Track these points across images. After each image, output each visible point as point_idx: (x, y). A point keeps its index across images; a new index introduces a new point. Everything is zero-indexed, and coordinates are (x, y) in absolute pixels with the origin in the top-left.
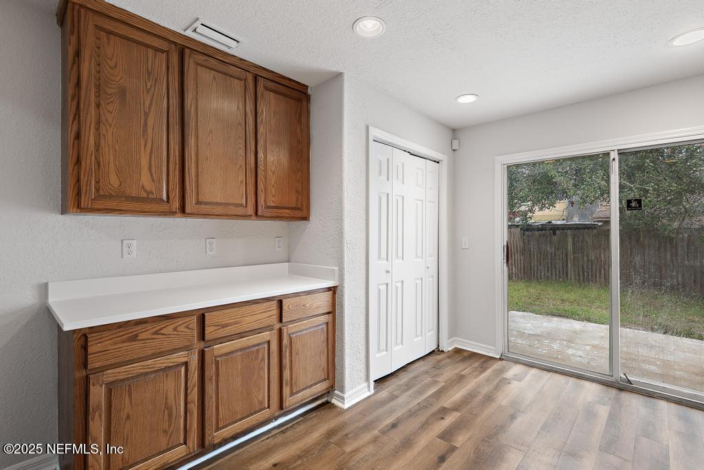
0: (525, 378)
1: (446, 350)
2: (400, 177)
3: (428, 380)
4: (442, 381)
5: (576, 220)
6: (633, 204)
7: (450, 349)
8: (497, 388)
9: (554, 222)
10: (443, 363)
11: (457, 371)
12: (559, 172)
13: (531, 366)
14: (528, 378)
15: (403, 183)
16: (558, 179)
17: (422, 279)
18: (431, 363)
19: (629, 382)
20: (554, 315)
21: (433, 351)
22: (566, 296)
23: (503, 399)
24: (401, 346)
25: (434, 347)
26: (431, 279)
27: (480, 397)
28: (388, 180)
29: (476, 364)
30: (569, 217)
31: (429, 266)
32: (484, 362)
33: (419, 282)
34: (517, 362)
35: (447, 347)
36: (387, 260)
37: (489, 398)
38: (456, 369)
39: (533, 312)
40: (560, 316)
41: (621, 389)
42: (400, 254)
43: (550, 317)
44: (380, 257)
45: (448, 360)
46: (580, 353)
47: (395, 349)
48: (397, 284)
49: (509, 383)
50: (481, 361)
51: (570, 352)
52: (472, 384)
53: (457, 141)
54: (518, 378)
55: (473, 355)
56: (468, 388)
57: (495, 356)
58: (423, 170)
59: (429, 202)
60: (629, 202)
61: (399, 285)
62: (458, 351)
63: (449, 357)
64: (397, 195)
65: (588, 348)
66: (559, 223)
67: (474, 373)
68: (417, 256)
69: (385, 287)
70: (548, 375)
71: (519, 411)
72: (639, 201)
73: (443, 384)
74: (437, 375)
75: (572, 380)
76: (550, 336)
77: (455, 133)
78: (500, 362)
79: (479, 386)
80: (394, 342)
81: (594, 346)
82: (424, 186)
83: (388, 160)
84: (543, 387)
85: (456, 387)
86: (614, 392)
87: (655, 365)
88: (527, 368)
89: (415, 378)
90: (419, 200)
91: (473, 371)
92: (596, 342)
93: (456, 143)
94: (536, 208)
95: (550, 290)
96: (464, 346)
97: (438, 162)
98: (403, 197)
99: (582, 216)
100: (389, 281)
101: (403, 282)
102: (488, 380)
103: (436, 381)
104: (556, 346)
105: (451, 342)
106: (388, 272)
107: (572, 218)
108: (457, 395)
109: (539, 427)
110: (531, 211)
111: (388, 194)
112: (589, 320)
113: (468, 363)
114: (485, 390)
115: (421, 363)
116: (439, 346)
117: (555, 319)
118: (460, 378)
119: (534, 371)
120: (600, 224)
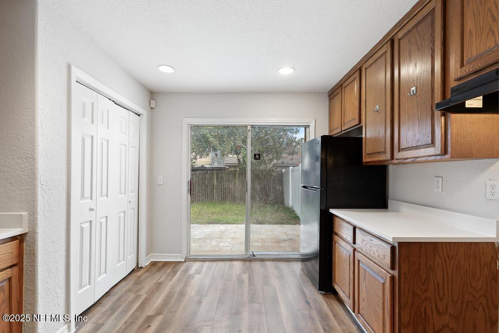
0: (202, 271)
1: (143, 266)
2: (105, 122)
3: (132, 296)
4: (143, 294)
5: (216, 165)
6: (257, 156)
7: (147, 264)
8: (186, 284)
9: (205, 166)
10: (143, 277)
11: (155, 281)
12: (211, 135)
13: (204, 260)
14: (204, 270)
15: (108, 128)
16: (211, 139)
17: (125, 212)
18: (133, 281)
19: (254, 255)
20: (210, 223)
21: (134, 270)
22: (214, 210)
23: (192, 291)
24: (105, 275)
25: (134, 266)
26: (132, 211)
27: (176, 296)
28: (92, 122)
29: (169, 270)
30: (213, 163)
31: (131, 201)
32: (175, 267)
33: (122, 214)
34: (195, 260)
35: (144, 263)
36: (91, 199)
37: (182, 294)
38: (154, 279)
39: (197, 223)
40: (213, 223)
41: (250, 261)
42: (104, 192)
43: (208, 225)
44: (83, 196)
45: (147, 274)
46: (227, 244)
47: (99, 279)
48: (101, 220)
49: (193, 277)
50: (172, 267)
51: (222, 244)
52: (168, 287)
53: (155, 102)
54: (198, 272)
55: (166, 264)
56: (165, 292)
57: (181, 260)
58: (126, 119)
59: (132, 147)
60: (255, 155)
61: (104, 220)
62: (154, 264)
63: (147, 271)
64: (101, 138)
65: (230, 240)
66: (207, 166)
67: (169, 278)
68: (121, 193)
69: (88, 224)
70: (214, 264)
71: (203, 296)
72: (259, 155)
73: (146, 295)
74: (139, 290)
75: (228, 263)
76: (209, 237)
77: (153, 95)
78: (185, 264)
79: (173, 287)
80: (97, 273)
81: (232, 238)
82: (128, 134)
83: (93, 103)
84: (213, 274)
85: (156, 294)
86: (248, 263)
87: (259, 242)
88: (203, 263)
89: (119, 299)
90: (124, 145)
91: (168, 277)
92: (233, 236)
93: (153, 102)
94: (198, 157)
95: (205, 207)
96: (158, 259)
97: (139, 115)
98: (108, 141)
99: (219, 163)
100: (93, 219)
101: (107, 217)
102: (179, 280)
103: (139, 295)
104: (214, 243)
105: (148, 258)
106: (91, 210)
107: (214, 164)
108: (158, 300)
109: (216, 303)
110: (195, 159)
111: (92, 137)
112: (227, 223)
113: (163, 271)
114: (178, 289)
115: (123, 283)
116: (138, 264)
117: (211, 225)
118: (159, 285)
119: (207, 264)
120: (227, 167)
